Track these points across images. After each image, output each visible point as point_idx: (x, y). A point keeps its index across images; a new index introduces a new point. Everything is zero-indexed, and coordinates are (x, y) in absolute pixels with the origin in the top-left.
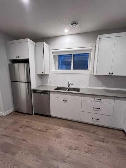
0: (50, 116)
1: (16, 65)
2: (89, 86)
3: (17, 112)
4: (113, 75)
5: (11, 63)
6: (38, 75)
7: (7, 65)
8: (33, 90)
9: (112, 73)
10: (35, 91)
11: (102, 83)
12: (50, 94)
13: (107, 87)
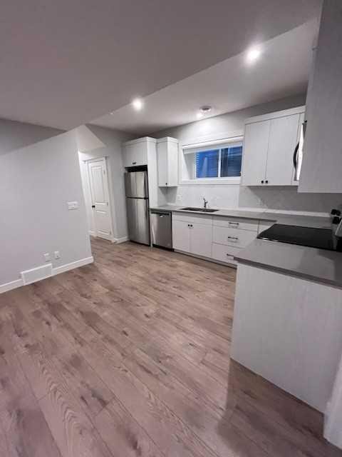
0: (172, 250)
1: (133, 174)
2: (240, 206)
3: (133, 241)
4: (268, 185)
5: (127, 172)
6: (161, 188)
7: (122, 175)
8: (152, 210)
9: (267, 182)
10: (154, 211)
11: (262, 200)
12: (173, 216)
13: (270, 207)
